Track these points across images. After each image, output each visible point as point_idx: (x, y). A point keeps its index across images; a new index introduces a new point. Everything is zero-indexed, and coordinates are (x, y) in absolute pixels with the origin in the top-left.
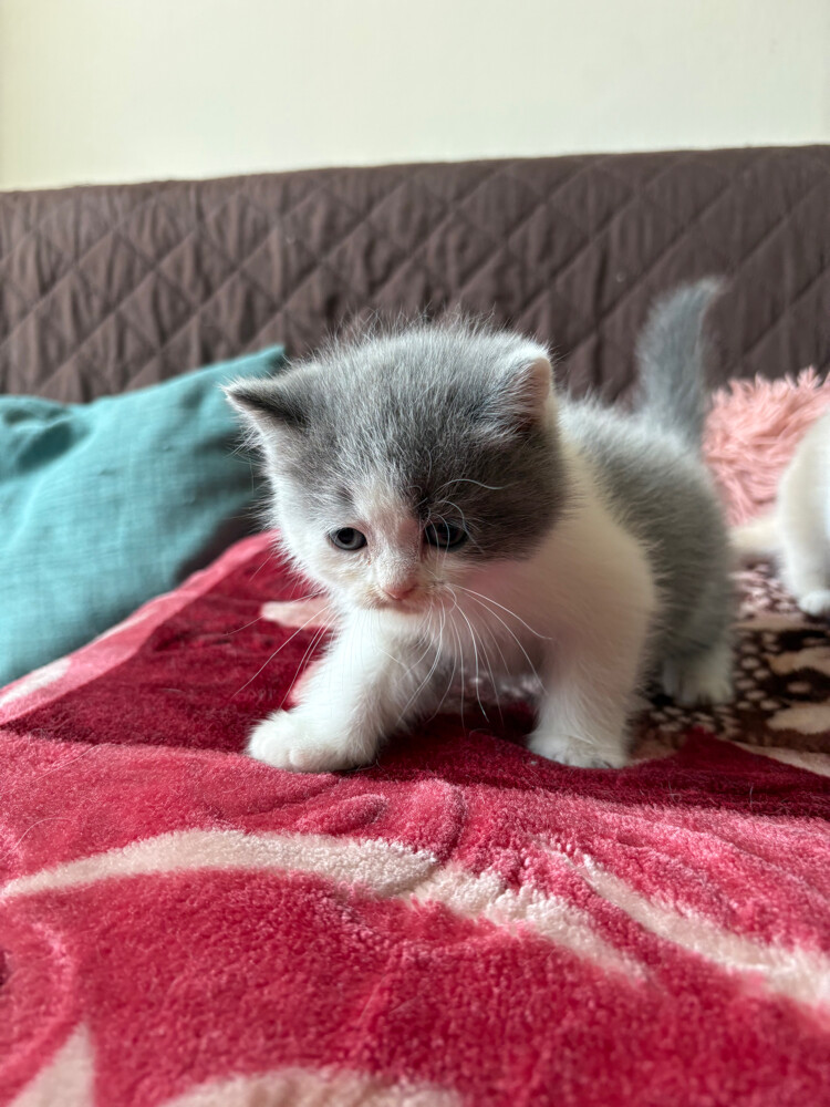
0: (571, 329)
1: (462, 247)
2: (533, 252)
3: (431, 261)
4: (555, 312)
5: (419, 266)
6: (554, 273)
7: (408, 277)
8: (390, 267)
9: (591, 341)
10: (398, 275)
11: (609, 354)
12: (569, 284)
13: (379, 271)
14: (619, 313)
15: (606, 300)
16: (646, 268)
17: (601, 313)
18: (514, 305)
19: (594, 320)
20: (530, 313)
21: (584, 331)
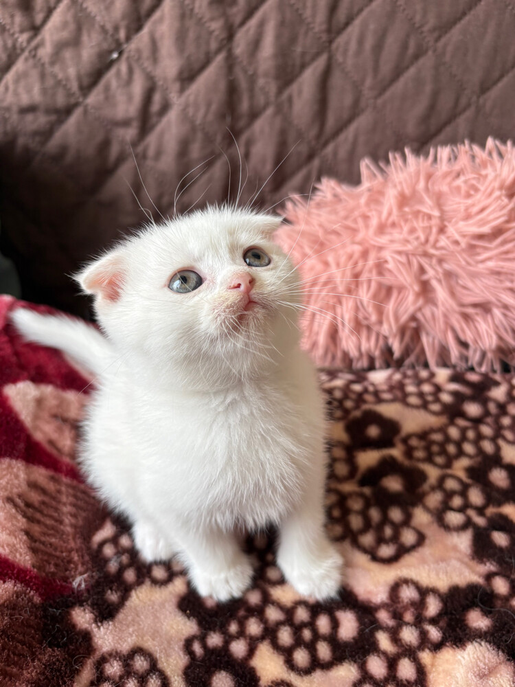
0: (299, 49)
4: (282, 24)
9: (321, 62)
11: (337, 80)
14: (354, 29)
15: (341, 15)
17: (334, 29)
18: (237, 11)
19: (325, 37)
20: (253, 22)
21: (314, 51)
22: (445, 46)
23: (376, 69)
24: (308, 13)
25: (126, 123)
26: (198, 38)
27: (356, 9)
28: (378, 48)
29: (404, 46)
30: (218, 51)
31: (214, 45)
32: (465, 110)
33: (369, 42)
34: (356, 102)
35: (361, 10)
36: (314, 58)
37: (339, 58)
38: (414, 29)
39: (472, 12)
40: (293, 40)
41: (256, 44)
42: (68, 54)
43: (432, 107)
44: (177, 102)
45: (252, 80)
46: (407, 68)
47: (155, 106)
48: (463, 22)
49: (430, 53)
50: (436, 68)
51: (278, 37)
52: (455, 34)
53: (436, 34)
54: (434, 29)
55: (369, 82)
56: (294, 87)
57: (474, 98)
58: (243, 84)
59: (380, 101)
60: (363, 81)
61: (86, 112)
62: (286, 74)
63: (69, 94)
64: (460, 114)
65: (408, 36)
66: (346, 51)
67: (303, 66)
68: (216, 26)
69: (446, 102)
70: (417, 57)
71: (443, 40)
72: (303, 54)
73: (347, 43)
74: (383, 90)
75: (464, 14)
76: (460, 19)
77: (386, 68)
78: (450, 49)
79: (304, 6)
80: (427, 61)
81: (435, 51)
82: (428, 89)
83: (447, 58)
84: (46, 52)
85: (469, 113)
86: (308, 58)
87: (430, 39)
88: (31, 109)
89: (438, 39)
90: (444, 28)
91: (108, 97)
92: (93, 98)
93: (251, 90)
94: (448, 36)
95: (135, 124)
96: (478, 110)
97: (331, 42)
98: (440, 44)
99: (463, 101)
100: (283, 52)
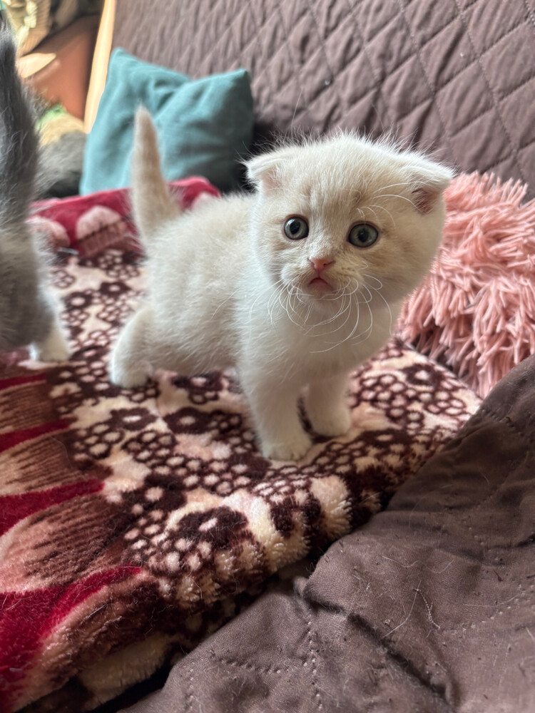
0: (414, 94)
1: (379, 9)
2: (416, 21)
3: (360, 18)
4: (411, 75)
5: (353, 20)
6: (423, 42)
7: (346, 27)
8: (339, 18)
9: (426, 104)
10: (341, 26)
11: (432, 120)
12: (428, 53)
13: (333, 22)
14: (450, 86)
15: (447, 72)
16: (484, 50)
17: (440, 83)
18: (391, 64)
19: (433, 88)
20: (397, 72)
21: (424, 96)
22: (504, 106)
23: (456, 114)
24: (427, 70)
25: (318, 123)
26: (366, 78)
27: (455, 72)
28: (461, 99)
29: (477, 101)
30: (373, 87)
31: (372, 83)
32: (506, 158)
33: (456, 96)
34: (439, 136)
35: (459, 72)
36: (422, 102)
37: (438, 103)
38: (487, 88)
39: (531, 81)
40: (413, 86)
41: (393, 87)
42: (310, 79)
43: (483, 150)
44: (346, 115)
45: (386, 109)
46: (476, 118)
47: (335, 117)
48: (522, 88)
49: (494, 108)
50: (494, 121)
51: (406, 83)
52: (513, 97)
53: (501, 95)
54: (499, 91)
55: (449, 124)
56: (406, 120)
57: (515, 151)
58: (379, 111)
59: (453, 139)
60: (446, 122)
61: (307, 114)
62: (404, 110)
63: (304, 103)
64: (502, 161)
65: (481, 94)
66: (442, 99)
67: (415, 106)
68: (377, 72)
69: (493, 149)
70: (484, 110)
71: (505, 99)
72: (417, 97)
73: (444, 94)
74: (457, 131)
75: (523, 82)
76: (519, 85)
77: (462, 115)
78: (507, 107)
79: (427, 65)
80: (489, 115)
81: (497, 107)
82: (484, 135)
83: (503, 115)
84: (302, 76)
85: (508, 162)
86: (419, 100)
87: (496, 99)
88: (285, 107)
89: (502, 98)
90: (508, 90)
91: (318, 108)
92: (312, 107)
93: (383, 116)
94: (509, 96)
95: (322, 125)
96: (515, 162)
97: (436, 91)
98: (502, 103)
99: (506, 151)
100: (405, 94)
